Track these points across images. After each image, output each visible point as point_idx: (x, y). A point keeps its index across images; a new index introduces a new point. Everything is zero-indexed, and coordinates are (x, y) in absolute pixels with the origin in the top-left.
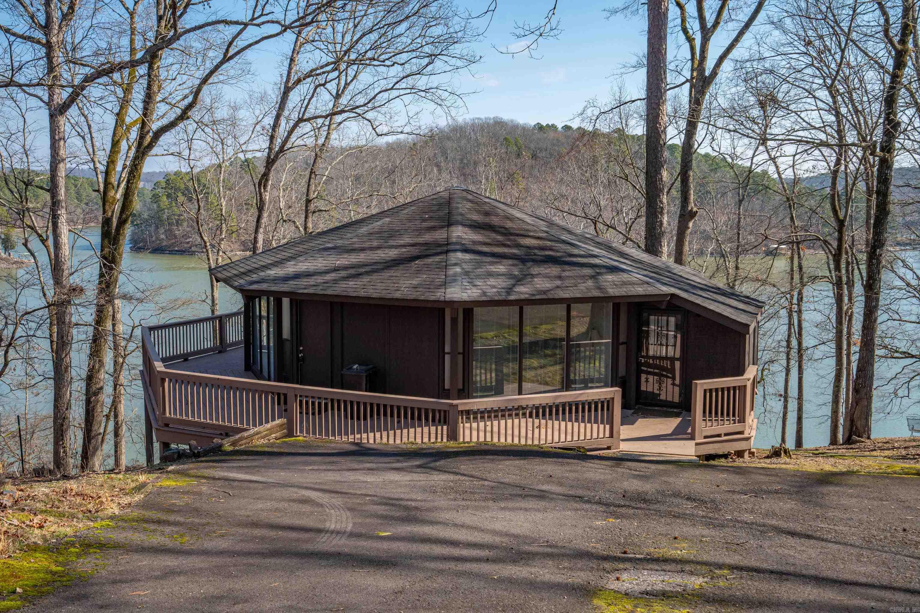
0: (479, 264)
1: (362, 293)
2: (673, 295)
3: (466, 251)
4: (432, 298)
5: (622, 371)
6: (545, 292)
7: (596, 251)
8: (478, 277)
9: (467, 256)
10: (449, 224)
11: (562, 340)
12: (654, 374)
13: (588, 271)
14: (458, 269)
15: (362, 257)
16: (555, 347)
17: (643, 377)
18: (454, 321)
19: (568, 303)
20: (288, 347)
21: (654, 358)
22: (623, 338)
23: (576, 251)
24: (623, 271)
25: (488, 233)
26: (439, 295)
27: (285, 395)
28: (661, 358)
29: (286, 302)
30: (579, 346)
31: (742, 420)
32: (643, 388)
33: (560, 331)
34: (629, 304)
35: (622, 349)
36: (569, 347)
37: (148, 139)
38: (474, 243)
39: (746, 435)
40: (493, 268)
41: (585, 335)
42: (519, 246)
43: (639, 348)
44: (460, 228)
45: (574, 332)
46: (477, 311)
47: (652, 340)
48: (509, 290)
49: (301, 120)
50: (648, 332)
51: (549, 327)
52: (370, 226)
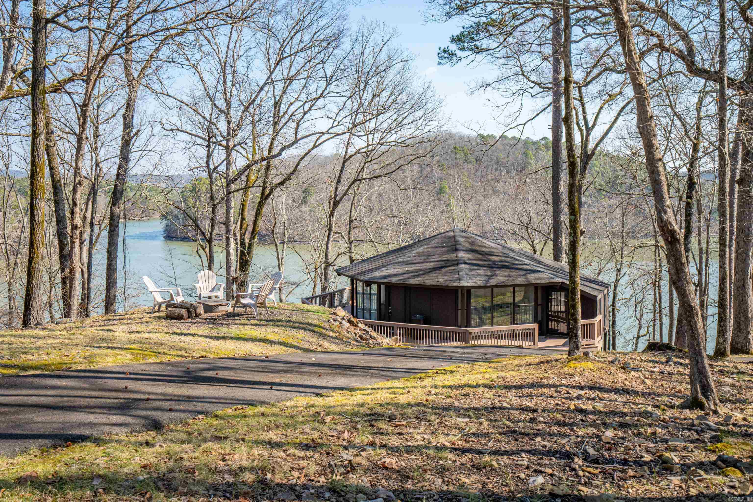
0: (472, 270)
1: (422, 283)
2: (562, 283)
3: (466, 263)
4: (454, 285)
5: (540, 318)
6: (503, 282)
7: (527, 261)
8: (473, 276)
9: (467, 266)
10: (456, 250)
11: (511, 304)
12: (555, 321)
13: (523, 273)
14: (464, 272)
15: (418, 267)
16: (508, 307)
17: (550, 322)
18: (463, 295)
19: (514, 286)
20: (383, 307)
21: (555, 312)
22: (540, 302)
23: (517, 262)
24: (539, 271)
25: (474, 254)
26: (457, 284)
27: (393, 327)
28: (558, 312)
29: (383, 287)
30: (519, 306)
31: (593, 339)
32: (550, 327)
33: (510, 300)
34: (542, 287)
35: (540, 308)
36: (515, 307)
37: (267, 191)
38: (469, 259)
39: (595, 345)
40: (479, 272)
41: (522, 301)
42: (490, 260)
43: (548, 307)
44: (462, 252)
45: (517, 299)
46: (473, 290)
47: (554, 303)
48: (487, 281)
49: (356, 180)
50: (551, 299)
51: (502, 297)
52: (418, 250)
